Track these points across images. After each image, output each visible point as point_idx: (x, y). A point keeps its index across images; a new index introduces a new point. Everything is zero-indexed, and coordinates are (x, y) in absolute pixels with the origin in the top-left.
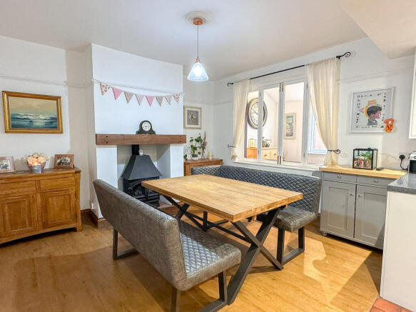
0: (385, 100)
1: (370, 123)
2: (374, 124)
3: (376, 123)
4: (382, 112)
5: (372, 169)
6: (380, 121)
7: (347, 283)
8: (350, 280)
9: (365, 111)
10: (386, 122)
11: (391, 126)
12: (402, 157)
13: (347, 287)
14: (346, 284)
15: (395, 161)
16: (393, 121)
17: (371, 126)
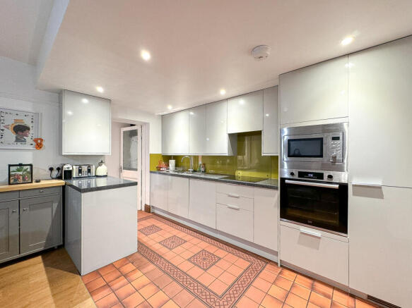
0: (32, 122)
1: (17, 140)
2: (23, 141)
3: (25, 141)
4: (31, 131)
5: (32, 182)
6: (29, 139)
7: (52, 290)
8: (50, 286)
9: (11, 128)
10: (36, 141)
11: (41, 144)
12: (51, 169)
13: (55, 293)
14: (52, 292)
15: (46, 173)
16: (42, 140)
17: (19, 143)
